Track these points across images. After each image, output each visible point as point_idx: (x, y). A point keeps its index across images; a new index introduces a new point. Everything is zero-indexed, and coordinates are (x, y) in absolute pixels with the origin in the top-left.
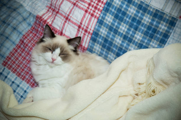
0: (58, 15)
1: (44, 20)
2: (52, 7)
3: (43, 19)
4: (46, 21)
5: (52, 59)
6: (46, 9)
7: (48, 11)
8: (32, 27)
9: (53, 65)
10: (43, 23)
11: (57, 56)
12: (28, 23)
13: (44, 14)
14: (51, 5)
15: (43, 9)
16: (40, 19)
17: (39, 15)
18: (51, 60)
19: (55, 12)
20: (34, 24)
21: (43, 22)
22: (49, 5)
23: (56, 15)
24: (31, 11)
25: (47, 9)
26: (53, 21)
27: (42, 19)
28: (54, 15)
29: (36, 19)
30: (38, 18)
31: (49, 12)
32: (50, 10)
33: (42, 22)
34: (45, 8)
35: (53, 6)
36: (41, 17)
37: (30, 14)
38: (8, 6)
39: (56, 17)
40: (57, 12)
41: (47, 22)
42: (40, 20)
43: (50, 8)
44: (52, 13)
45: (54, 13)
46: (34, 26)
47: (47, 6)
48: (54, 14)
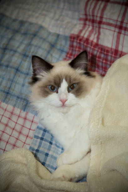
0: (102, 26)
1: (84, 39)
2: (89, 17)
3: (83, 37)
4: (87, 40)
5: (61, 100)
6: (80, 24)
7: (85, 24)
8: (68, 53)
9: (65, 110)
10: (85, 44)
11: (66, 94)
12: (59, 50)
13: (81, 31)
14: (86, 15)
15: (76, 25)
16: (77, 39)
17: (73, 34)
18: (61, 103)
19: (96, 23)
20: (70, 49)
21: (84, 42)
22: (83, 17)
23: (100, 28)
24: (58, 32)
25: (82, 22)
26: (98, 38)
27: (81, 38)
28: (97, 29)
29: (71, 41)
30: (74, 38)
31: (87, 26)
32: (87, 23)
33: (82, 43)
34: (79, 22)
35: (90, 15)
36: (78, 36)
37: (58, 36)
38: (22, 32)
39: (101, 30)
40: (100, 23)
41: (90, 41)
42: (78, 41)
43: (86, 20)
44: (93, 26)
45: (96, 25)
46: (70, 52)
47: (80, 19)
48: (96, 27)
